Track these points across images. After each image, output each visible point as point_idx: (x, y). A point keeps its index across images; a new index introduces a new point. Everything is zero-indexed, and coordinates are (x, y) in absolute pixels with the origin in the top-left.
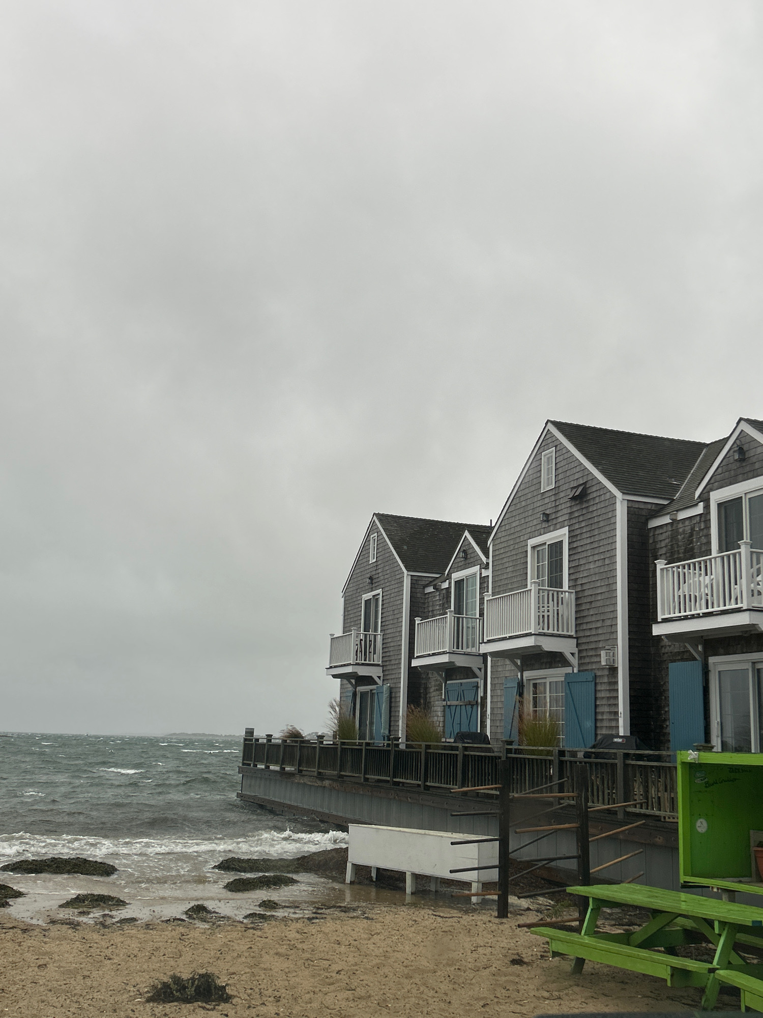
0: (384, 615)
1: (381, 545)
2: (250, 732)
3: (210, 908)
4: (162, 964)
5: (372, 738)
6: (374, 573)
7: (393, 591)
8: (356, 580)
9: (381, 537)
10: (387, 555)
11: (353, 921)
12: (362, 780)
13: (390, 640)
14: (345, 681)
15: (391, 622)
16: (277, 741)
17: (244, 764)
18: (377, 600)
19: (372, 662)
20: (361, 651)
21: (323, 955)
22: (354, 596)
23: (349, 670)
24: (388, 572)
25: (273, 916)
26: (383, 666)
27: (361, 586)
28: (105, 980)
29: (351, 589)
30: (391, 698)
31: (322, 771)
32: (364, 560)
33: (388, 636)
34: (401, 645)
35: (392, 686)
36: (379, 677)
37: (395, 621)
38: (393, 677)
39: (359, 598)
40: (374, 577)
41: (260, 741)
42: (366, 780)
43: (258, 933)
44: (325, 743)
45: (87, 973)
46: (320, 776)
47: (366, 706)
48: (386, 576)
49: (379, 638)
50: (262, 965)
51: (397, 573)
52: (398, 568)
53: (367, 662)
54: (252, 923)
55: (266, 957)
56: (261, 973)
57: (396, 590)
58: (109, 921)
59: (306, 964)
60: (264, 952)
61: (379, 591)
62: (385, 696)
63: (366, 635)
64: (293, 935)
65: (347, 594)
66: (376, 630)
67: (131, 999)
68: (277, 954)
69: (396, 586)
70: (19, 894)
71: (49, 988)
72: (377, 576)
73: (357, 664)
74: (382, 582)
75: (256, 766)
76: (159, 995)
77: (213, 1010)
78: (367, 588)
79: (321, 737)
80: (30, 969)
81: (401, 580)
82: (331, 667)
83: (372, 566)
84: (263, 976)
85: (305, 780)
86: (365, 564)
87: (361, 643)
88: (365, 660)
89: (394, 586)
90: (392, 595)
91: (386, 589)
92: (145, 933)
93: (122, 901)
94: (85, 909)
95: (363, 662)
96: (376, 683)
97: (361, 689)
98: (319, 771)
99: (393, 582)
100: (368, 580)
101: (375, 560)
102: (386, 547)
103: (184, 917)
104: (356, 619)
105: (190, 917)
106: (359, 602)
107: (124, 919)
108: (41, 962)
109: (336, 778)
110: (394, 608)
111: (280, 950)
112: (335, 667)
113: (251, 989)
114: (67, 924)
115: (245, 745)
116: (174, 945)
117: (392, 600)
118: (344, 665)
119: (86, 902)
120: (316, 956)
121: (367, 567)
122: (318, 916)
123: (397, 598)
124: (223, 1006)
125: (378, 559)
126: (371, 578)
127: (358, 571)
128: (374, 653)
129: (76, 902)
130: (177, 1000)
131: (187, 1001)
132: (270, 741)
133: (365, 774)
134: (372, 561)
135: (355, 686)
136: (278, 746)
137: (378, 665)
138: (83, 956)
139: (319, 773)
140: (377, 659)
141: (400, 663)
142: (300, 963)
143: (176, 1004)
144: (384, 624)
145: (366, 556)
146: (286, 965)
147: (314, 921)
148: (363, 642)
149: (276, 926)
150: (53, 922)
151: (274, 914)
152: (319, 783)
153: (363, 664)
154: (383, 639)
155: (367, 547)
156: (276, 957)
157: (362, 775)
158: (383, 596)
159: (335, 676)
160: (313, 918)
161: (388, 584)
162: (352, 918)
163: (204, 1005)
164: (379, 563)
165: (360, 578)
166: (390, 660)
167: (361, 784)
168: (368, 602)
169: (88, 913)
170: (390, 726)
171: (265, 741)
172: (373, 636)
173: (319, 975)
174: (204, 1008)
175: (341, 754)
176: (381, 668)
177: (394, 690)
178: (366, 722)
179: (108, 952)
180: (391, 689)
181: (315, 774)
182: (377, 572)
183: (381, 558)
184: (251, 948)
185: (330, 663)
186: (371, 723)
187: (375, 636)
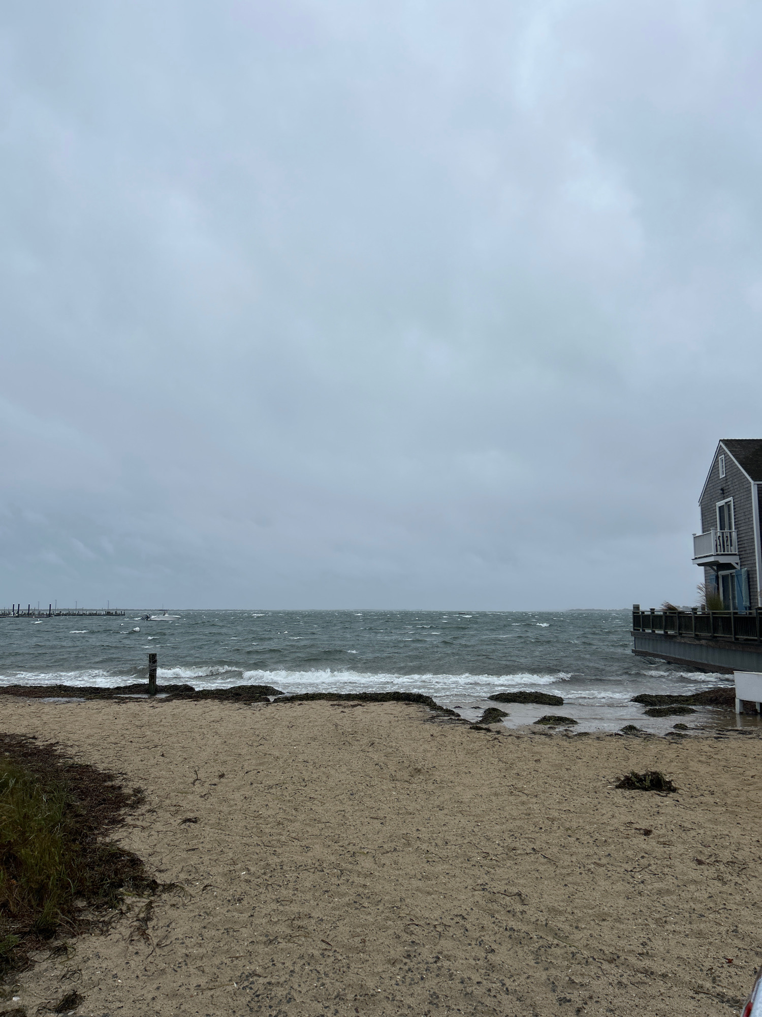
0: (737, 516)
1: (729, 463)
2: (636, 607)
3: (638, 727)
4: (618, 764)
5: (735, 608)
6: (724, 485)
7: (743, 497)
8: (709, 492)
9: (727, 457)
10: (735, 470)
11: (751, 741)
12: (733, 640)
13: (743, 535)
14: (708, 568)
15: (743, 521)
16: (659, 613)
17: (634, 629)
18: (729, 506)
19: (730, 553)
20: (720, 545)
21: (736, 764)
22: (709, 504)
23: (712, 559)
24: (737, 483)
25: (687, 735)
26: (739, 555)
27: (714, 496)
28: (581, 772)
29: (706, 499)
30: (749, 578)
31: (699, 633)
32: (715, 476)
33: (741, 532)
34: (753, 538)
35: (749, 569)
36: (737, 564)
37: (747, 520)
38: (749, 562)
39: (713, 505)
40: (725, 488)
41: (646, 613)
42: (737, 639)
43: (680, 746)
44: (698, 613)
45: (569, 767)
46: (697, 637)
47: (728, 586)
48: (735, 487)
49: (734, 535)
50: (690, 768)
51: (745, 483)
52: (745, 480)
53: (726, 553)
54: (673, 739)
55: (692, 763)
56: (692, 774)
57: (745, 497)
58: (571, 734)
59: (725, 770)
60: (689, 759)
61: (731, 499)
62: (744, 577)
63: (723, 533)
64: (707, 749)
65: (703, 504)
66: (730, 528)
67: (605, 786)
68: (699, 761)
69: (745, 493)
70: (505, 715)
71: (547, 774)
72: (727, 487)
73: (718, 555)
74: (732, 492)
75: (644, 630)
76: (625, 784)
77: (666, 796)
78: (719, 497)
79: (694, 609)
80: (531, 762)
81: (749, 488)
82: (696, 558)
83: (722, 480)
84: (694, 777)
85: (686, 640)
86: (716, 479)
87: (719, 539)
88: (724, 551)
89: (743, 494)
90: (742, 501)
91: (736, 497)
92: (598, 743)
93: (575, 721)
94: (552, 726)
95: (722, 553)
96: (734, 568)
97: (721, 573)
98: (696, 633)
99: (742, 491)
100: (721, 492)
101: (724, 476)
102: (733, 464)
103: (621, 733)
104: (712, 521)
105: (626, 733)
106: (714, 508)
107: (580, 733)
108: (536, 758)
109: (710, 638)
110: (744, 510)
111: (700, 759)
112: (700, 558)
113: (689, 784)
114: (543, 735)
115: (634, 617)
116: (622, 752)
117: (742, 504)
118: (707, 556)
119: (551, 721)
120: (731, 764)
121: (718, 482)
122: (722, 736)
123: (747, 503)
124: (671, 794)
125: (727, 474)
126: (722, 490)
127: (711, 485)
128: (731, 546)
129: (544, 720)
130: (638, 788)
131: (646, 789)
132: (653, 613)
133: (735, 634)
134: (722, 476)
135: (717, 571)
136: (660, 616)
137: (735, 555)
138: (561, 756)
139: (697, 635)
140: (734, 549)
141: (754, 552)
142: (720, 768)
143: (638, 791)
144: (737, 523)
145: (717, 473)
146: (709, 769)
147: (720, 739)
148: (721, 538)
149: (691, 742)
150: (534, 733)
151: (687, 733)
152: (697, 642)
153: (722, 555)
154: (738, 535)
155: (717, 466)
156: (700, 763)
157: (733, 636)
158: (734, 503)
159: (699, 565)
160: (719, 738)
161: (737, 493)
162: (751, 738)
163: (658, 793)
164: (728, 477)
165: (712, 491)
166: (745, 550)
167: (733, 643)
168: (721, 508)
169: (555, 728)
170: (750, 599)
171: (649, 613)
172: (729, 533)
173: (738, 778)
174: (659, 795)
175: (713, 621)
176: (738, 557)
177: (750, 573)
178: (729, 597)
179: (578, 754)
180: (748, 571)
181: (693, 636)
182: (727, 484)
183: (729, 473)
184: (678, 756)
185: (695, 555)
186: (734, 598)
187: (730, 533)
